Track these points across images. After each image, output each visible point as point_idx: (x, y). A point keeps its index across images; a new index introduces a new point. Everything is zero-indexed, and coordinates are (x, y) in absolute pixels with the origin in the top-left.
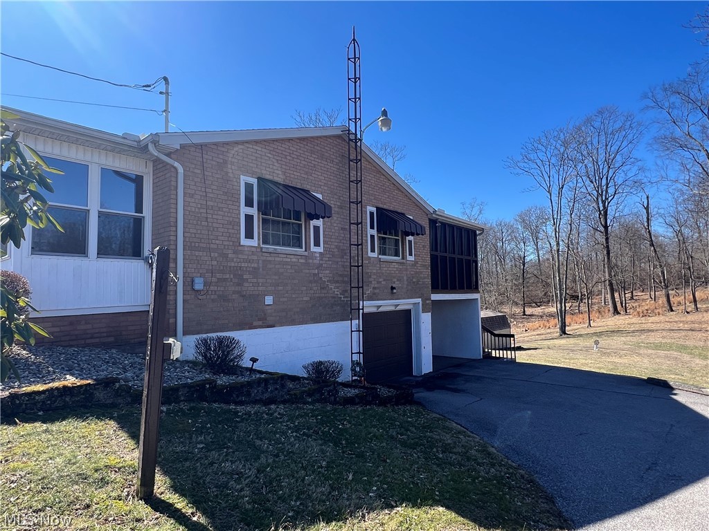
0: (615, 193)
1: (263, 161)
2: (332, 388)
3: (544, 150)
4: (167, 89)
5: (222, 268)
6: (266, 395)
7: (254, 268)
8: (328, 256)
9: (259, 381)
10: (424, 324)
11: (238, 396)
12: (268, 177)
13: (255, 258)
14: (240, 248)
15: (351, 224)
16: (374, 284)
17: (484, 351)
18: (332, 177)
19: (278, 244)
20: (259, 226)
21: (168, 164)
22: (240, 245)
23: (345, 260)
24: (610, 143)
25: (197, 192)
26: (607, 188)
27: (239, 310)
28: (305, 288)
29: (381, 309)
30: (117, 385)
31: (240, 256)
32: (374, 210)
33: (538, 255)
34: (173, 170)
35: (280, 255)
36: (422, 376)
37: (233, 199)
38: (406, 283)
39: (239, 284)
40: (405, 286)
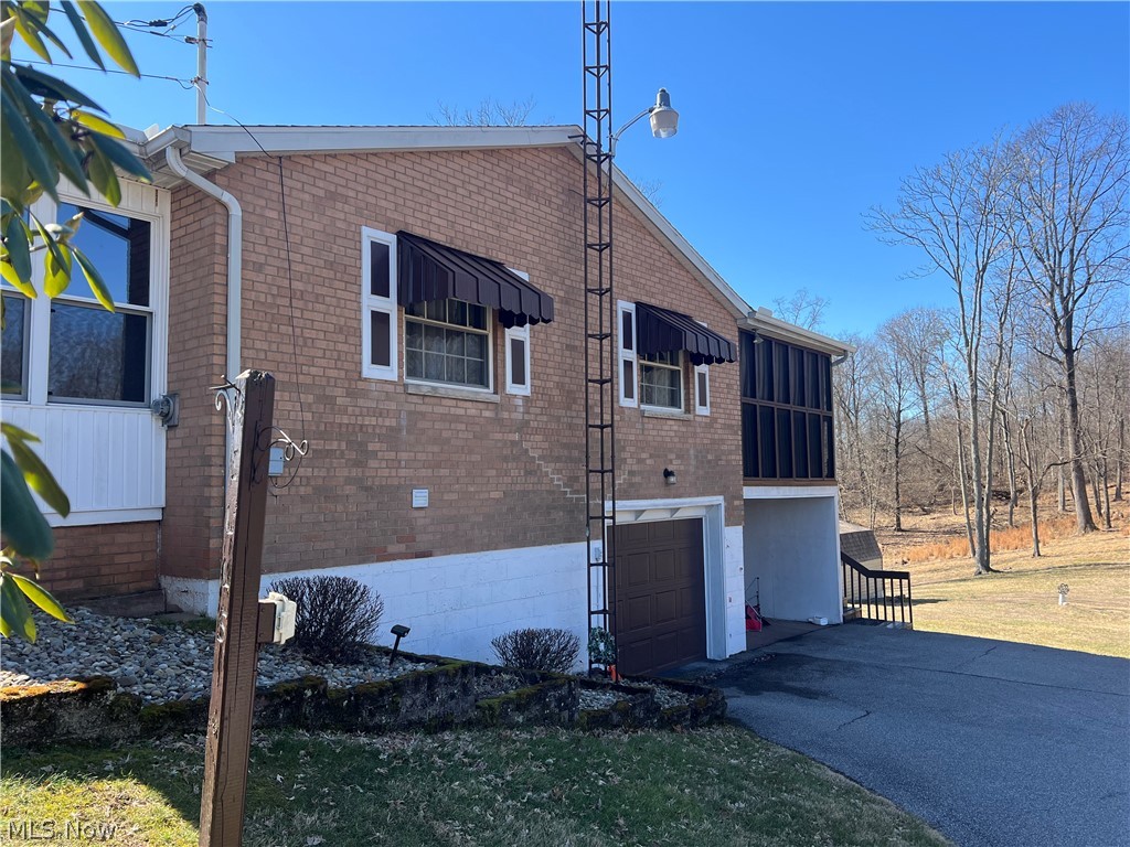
0: (1088, 283)
1: (410, 196)
2: (564, 691)
3: (947, 193)
4: (202, 32)
5: (322, 428)
6: (432, 711)
7: (390, 428)
8: (540, 404)
9: (417, 680)
10: (729, 550)
11: (372, 715)
12: (418, 231)
13: (393, 406)
14: (361, 385)
15: (588, 336)
16: (631, 464)
17: (845, 608)
18: (548, 237)
19: (439, 378)
20: (400, 335)
21: (207, 196)
22: (360, 379)
23: (574, 414)
24: (1079, 180)
25: (270, 260)
26: (1072, 271)
27: (358, 520)
28: (494, 472)
29: (644, 518)
30: (111, 695)
31: (361, 402)
32: (631, 308)
33: (926, 408)
34: (219, 209)
35: (444, 402)
36: (726, 661)
37: (346, 278)
38: (693, 462)
39: (358, 464)
40: (692, 469)
